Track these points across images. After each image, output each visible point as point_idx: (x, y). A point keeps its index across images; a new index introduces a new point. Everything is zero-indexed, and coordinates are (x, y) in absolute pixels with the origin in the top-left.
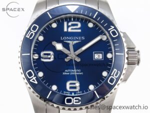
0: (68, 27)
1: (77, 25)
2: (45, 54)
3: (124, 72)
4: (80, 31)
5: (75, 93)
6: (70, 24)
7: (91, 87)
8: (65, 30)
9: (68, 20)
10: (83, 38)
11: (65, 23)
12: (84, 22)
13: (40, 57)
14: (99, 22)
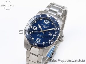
0: (45, 22)
1: (48, 22)
2: (35, 27)
3: (56, 42)
4: (48, 24)
5: (38, 42)
6: (46, 21)
7: (44, 43)
8: (44, 22)
9: (46, 20)
10: (48, 27)
11: (45, 20)
12: (51, 22)
13: (33, 28)
14: (55, 24)
